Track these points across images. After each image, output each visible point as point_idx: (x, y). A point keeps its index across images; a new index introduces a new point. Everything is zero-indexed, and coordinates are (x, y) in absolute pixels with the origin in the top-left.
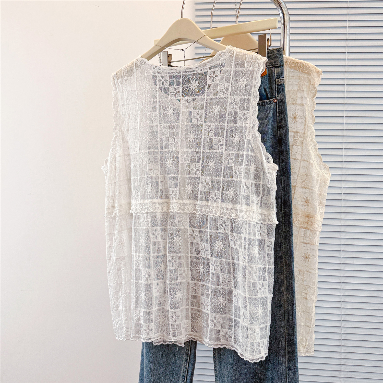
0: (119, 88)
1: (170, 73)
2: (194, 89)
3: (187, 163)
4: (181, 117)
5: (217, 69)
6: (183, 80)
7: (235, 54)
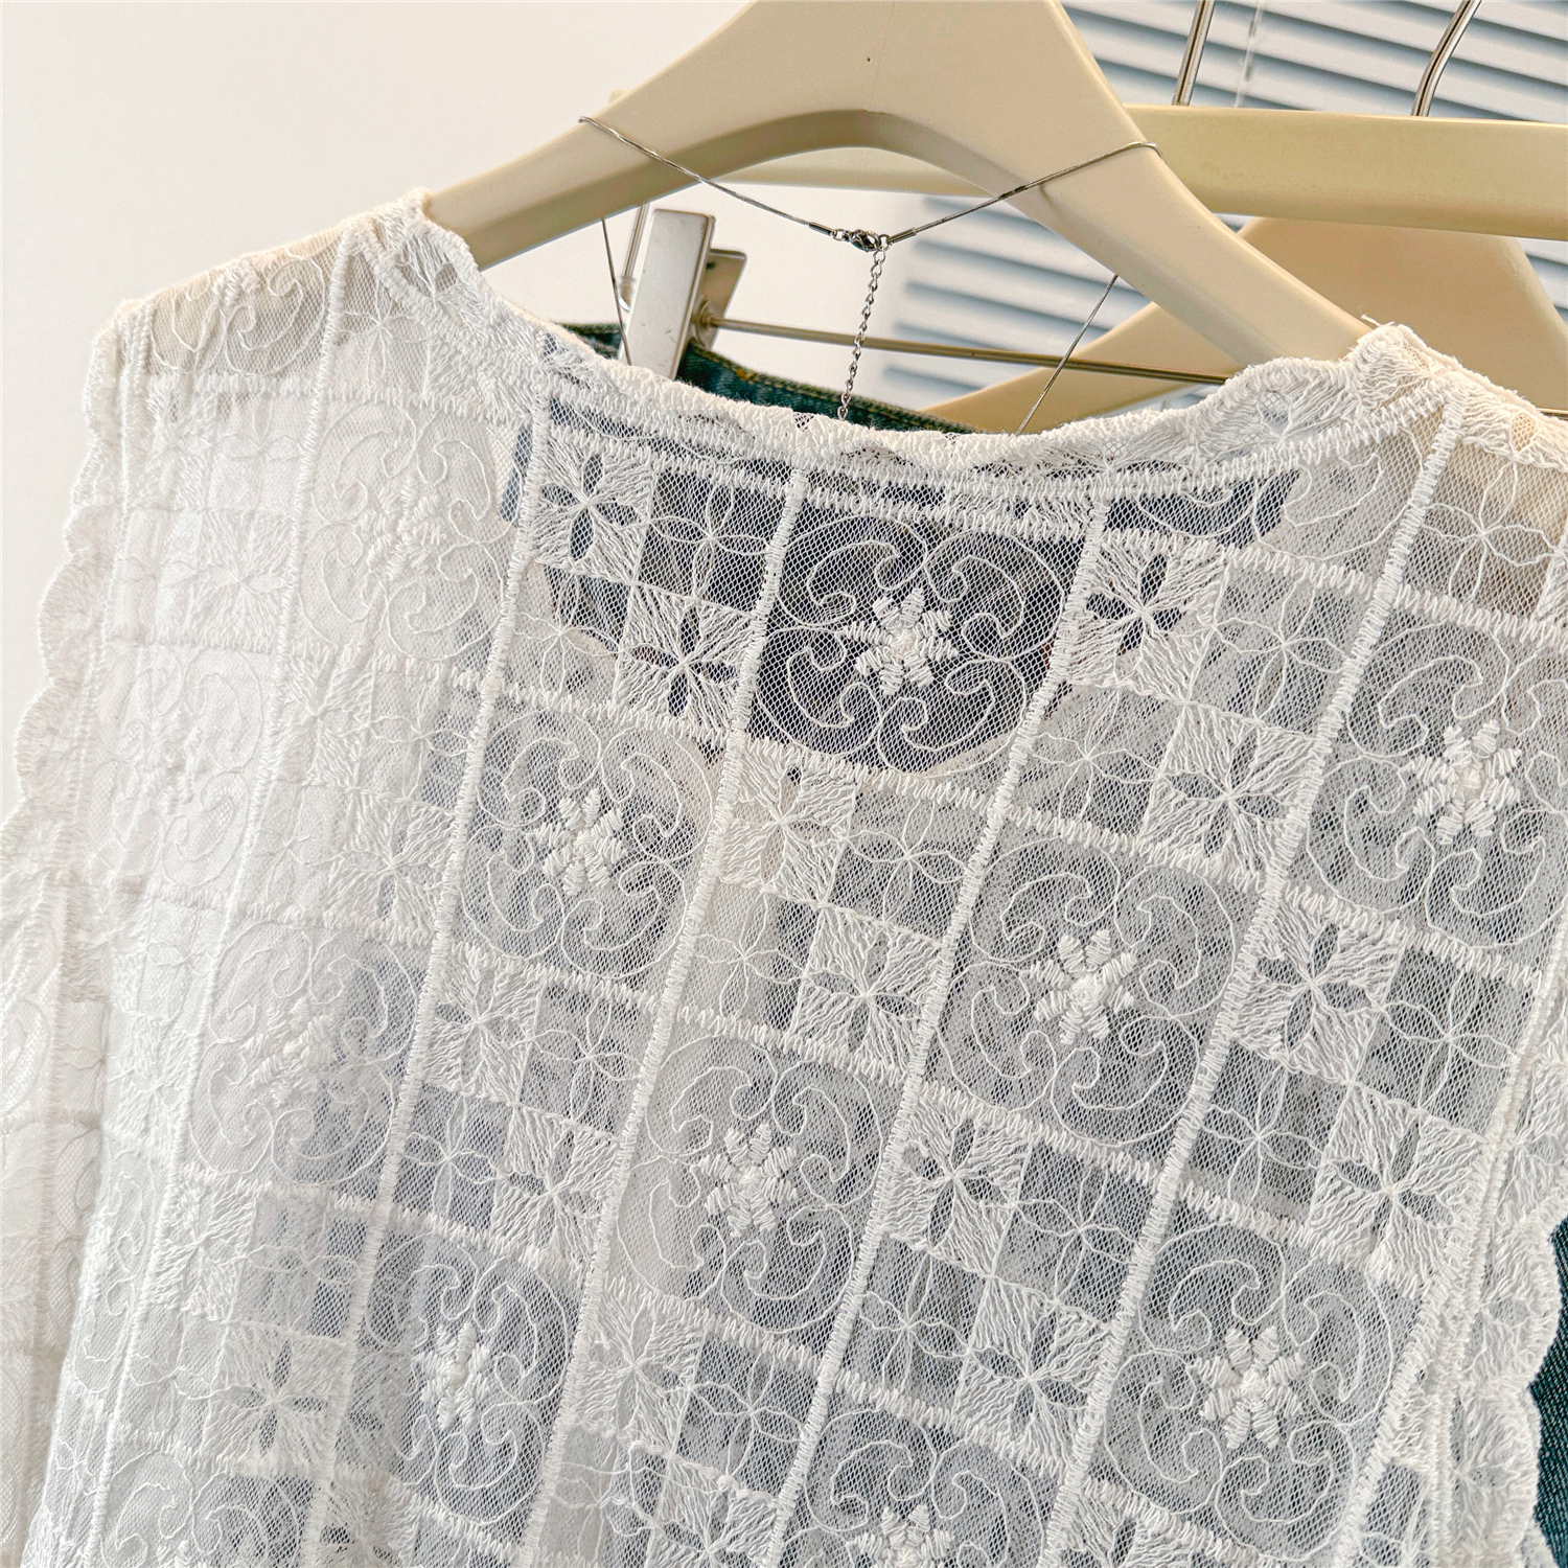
0: (142, 457)
1: (675, 449)
2: (889, 688)
3: (640, 1451)
4: (688, 942)
5: (1202, 546)
6: (795, 564)
7: (1445, 438)
